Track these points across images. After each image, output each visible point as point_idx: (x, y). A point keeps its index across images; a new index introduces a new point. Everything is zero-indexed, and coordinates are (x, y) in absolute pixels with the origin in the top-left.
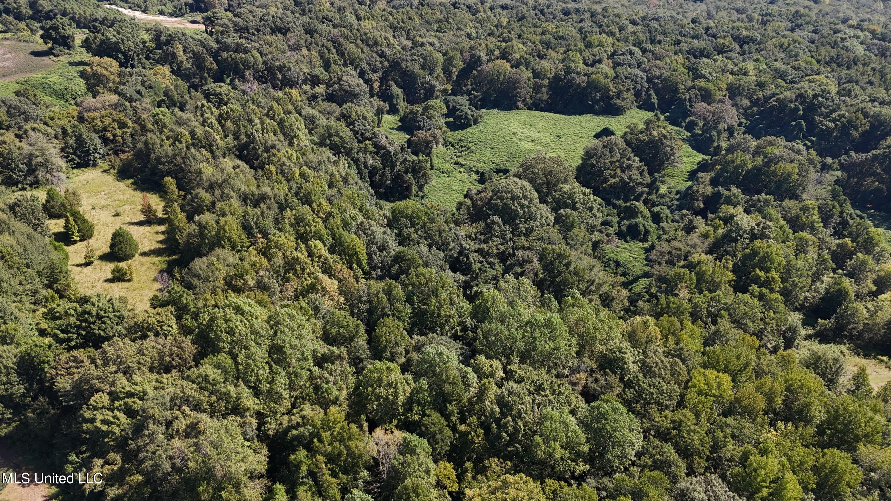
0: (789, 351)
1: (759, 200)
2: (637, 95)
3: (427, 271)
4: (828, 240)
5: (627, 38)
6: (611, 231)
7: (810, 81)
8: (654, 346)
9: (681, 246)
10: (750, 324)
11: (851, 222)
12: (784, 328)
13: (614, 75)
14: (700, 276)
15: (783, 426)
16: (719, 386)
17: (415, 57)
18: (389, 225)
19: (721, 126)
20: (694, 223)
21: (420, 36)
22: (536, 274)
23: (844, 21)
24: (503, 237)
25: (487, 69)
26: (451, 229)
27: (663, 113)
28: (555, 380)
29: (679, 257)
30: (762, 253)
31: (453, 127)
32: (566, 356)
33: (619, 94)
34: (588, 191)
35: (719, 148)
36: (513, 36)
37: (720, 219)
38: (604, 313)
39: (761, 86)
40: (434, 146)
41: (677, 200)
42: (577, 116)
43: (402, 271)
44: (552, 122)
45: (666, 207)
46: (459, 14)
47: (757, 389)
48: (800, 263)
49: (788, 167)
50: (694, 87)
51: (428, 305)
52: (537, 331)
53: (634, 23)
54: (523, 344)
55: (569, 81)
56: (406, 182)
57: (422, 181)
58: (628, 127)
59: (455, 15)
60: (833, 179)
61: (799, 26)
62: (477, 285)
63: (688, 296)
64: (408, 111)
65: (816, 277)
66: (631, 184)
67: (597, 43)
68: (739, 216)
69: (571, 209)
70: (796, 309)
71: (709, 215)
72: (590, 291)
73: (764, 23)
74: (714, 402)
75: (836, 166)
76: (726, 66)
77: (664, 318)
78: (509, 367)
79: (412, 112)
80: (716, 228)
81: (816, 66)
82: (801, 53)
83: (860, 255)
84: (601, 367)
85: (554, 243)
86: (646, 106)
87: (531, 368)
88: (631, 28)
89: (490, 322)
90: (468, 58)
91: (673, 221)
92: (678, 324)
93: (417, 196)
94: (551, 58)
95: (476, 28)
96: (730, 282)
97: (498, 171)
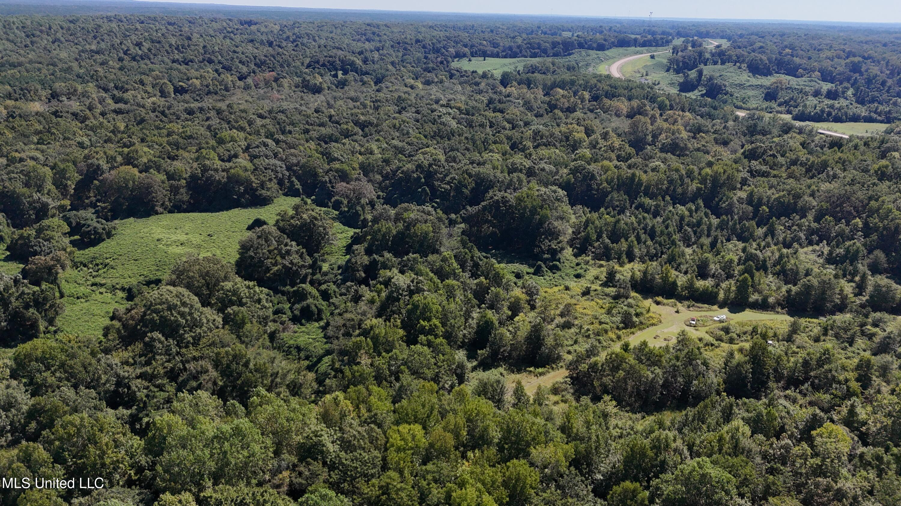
0: (462, 386)
1: (408, 259)
2: (280, 183)
3: (76, 418)
4: (468, 281)
5: (258, 131)
6: (284, 318)
7: (424, 154)
8: (349, 419)
9: (353, 317)
10: (427, 371)
11: (481, 263)
12: (454, 367)
13: (253, 167)
14: (375, 340)
15: (472, 455)
16: (414, 437)
17: (13, 175)
18: (14, 375)
19: (363, 201)
20: (360, 293)
21: (16, 151)
22: (215, 383)
23: (437, 102)
24: (168, 352)
25: (111, 178)
26: (99, 360)
27: (309, 196)
28: (256, 489)
29: (353, 327)
30: (421, 306)
31: (81, 245)
32: (264, 460)
33: (262, 185)
34: (251, 283)
35: (365, 220)
36: (135, 140)
37: (381, 283)
38: (294, 402)
39: (387, 161)
40: (60, 271)
41: (340, 274)
42: (225, 212)
43: (42, 427)
44: (199, 222)
45: (331, 284)
46: (63, 123)
47: (445, 429)
48: (453, 306)
49: (424, 227)
50: (331, 170)
51: (86, 456)
52: (226, 443)
53: (261, 116)
54: (213, 464)
55: (208, 179)
56: (29, 319)
57: (51, 314)
58: (279, 214)
59: (58, 124)
60: (460, 231)
61: (404, 109)
62: (147, 415)
63: (369, 361)
64: (16, 237)
65: (467, 316)
66: (294, 268)
67: (228, 139)
68: (396, 277)
69: (238, 306)
70: (459, 347)
71: (371, 282)
72: (276, 384)
73: (377, 108)
74: (413, 454)
75: (459, 220)
76: (354, 148)
77: (352, 389)
78: (202, 495)
79: (21, 237)
80: (379, 292)
81: (425, 141)
82: (411, 131)
83: (493, 289)
84: (302, 459)
85: (228, 345)
86: (292, 192)
87: (228, 487)
88: (259, 122)
89: (169, 453)
90: (85, 169)
91: (341, 295)
92: (364, 390)
93: (47, 332)
94: (184, 158)
95: (88, 135)
96: (401, 338)
97: (148, 283)
